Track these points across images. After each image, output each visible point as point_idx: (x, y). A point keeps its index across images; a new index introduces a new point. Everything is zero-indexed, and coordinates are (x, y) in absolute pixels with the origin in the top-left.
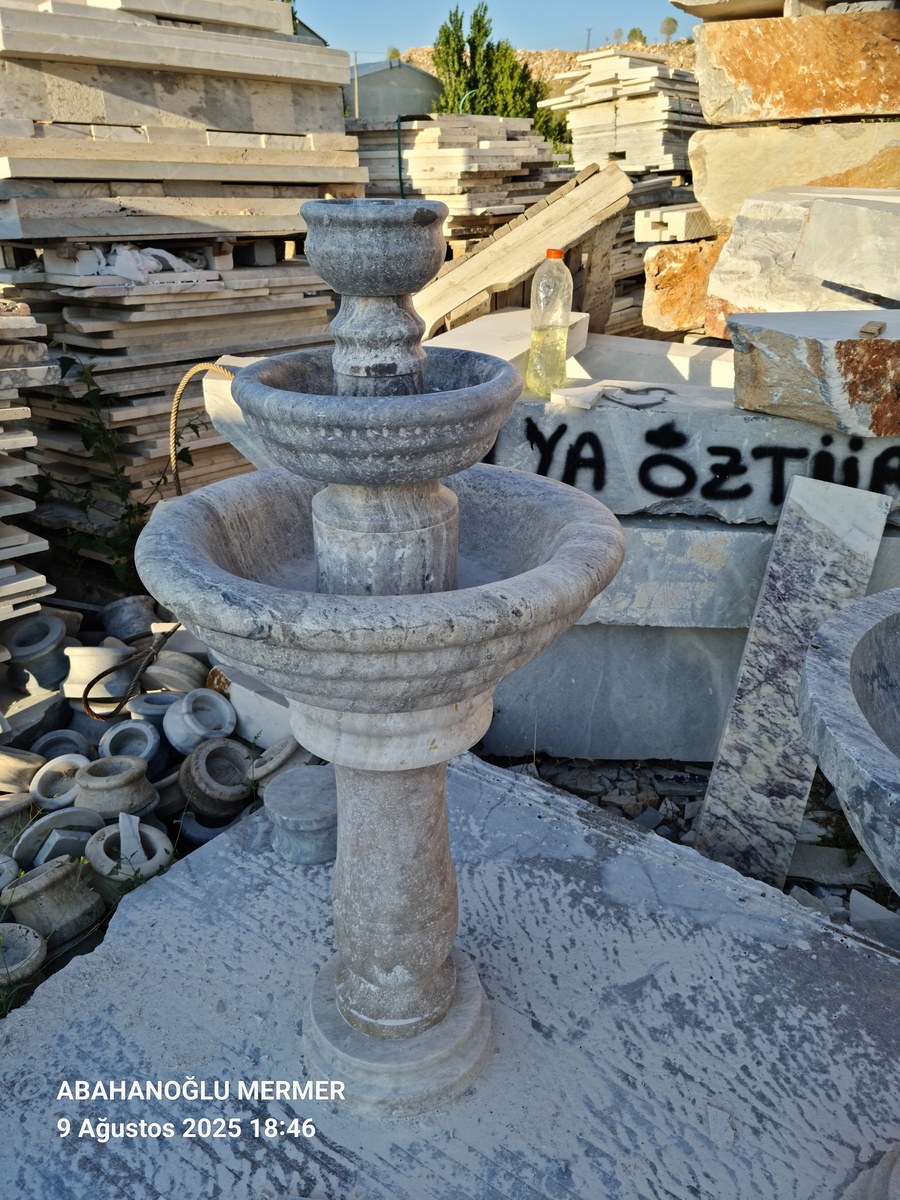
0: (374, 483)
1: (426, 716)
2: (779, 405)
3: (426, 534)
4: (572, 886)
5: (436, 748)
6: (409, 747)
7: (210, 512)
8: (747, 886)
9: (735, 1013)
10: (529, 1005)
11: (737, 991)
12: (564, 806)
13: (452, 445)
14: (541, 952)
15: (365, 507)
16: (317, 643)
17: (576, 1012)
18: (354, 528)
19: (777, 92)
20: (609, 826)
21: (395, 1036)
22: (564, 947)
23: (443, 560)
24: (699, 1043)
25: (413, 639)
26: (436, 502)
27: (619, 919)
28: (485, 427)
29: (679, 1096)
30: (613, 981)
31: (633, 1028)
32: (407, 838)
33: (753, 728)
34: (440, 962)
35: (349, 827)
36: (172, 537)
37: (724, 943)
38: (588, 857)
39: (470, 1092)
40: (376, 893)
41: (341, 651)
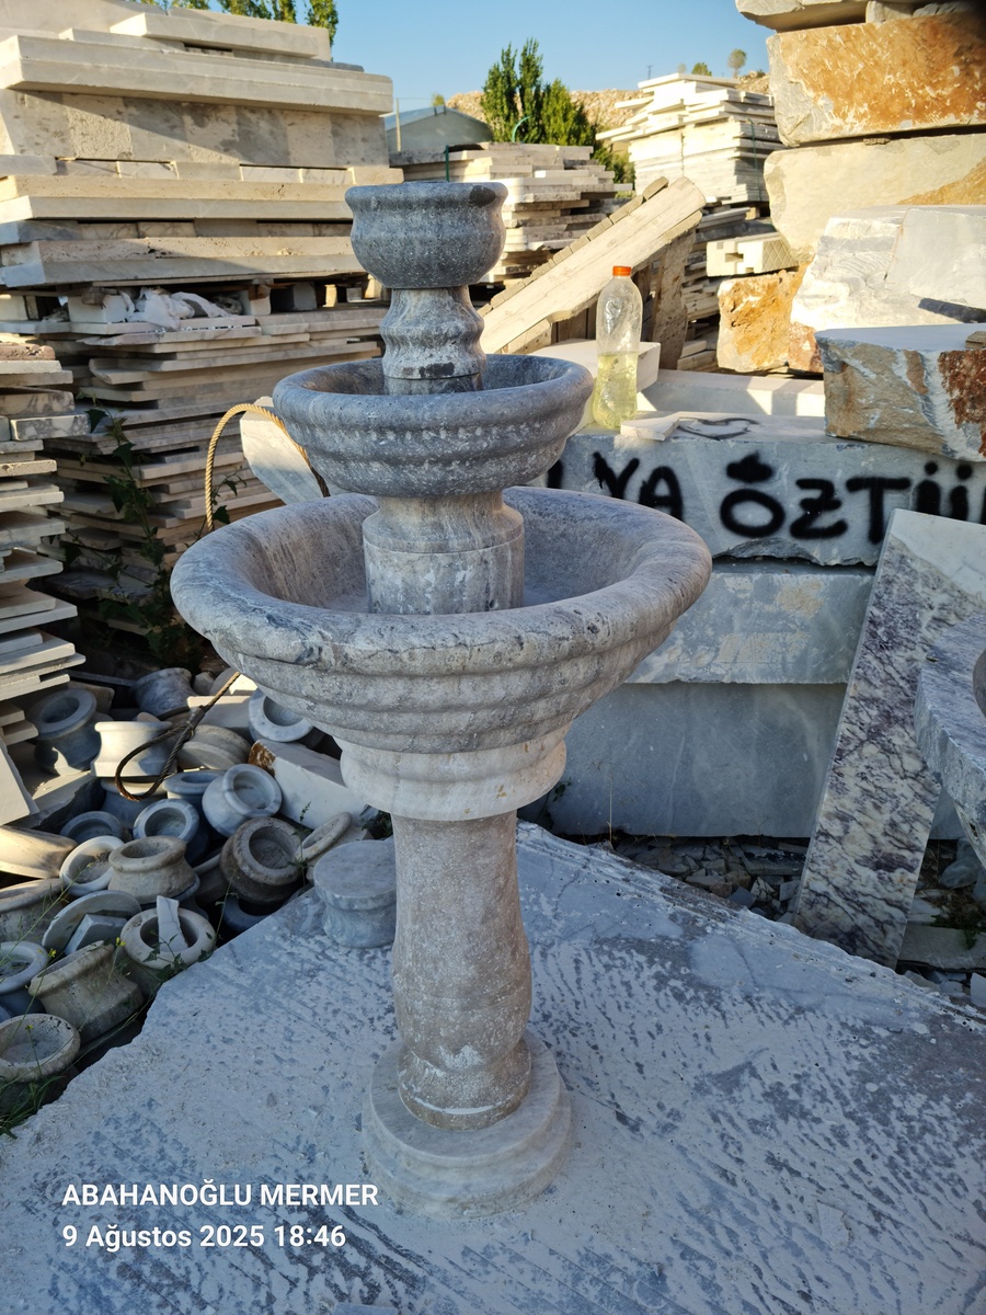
0: (432, 494)
1: (493, 758)
2: (877, 430)
3: (489, 555)
4: (657, 968)
5: (504, 794)
6: (474, 794)
7: (251, 542)
8: (855, 966)
9: (845, 1103)
10: (613, 1096)
11: (846, 1079)
12: (645, 883)
13: (517, 449)
14: (624, 1039)
15: (422, 526)
16: (372, 665)
17: (665, 1103)
18: (410, 549)
19: (861, 105)
20: (696, 903)
21: (465, 1127)
22: (650, 1033)
23: (508, 585)
24: (805, 1135)
25: (478, 658)
26: (499, 519)
27: (710, 1003)
28: (553, 427)
29: (784, 1193)
30: (706, 1069)
31: (731, 1120)
32: (474, 900)
33: (856, 792)
34: (513, 1043)
35: (410, 890)
36: (210, 565)
37: (830, 1027)
38: (673, 936)
39: (550, 1190)
40: (441, 964)
41: (398, 675)
